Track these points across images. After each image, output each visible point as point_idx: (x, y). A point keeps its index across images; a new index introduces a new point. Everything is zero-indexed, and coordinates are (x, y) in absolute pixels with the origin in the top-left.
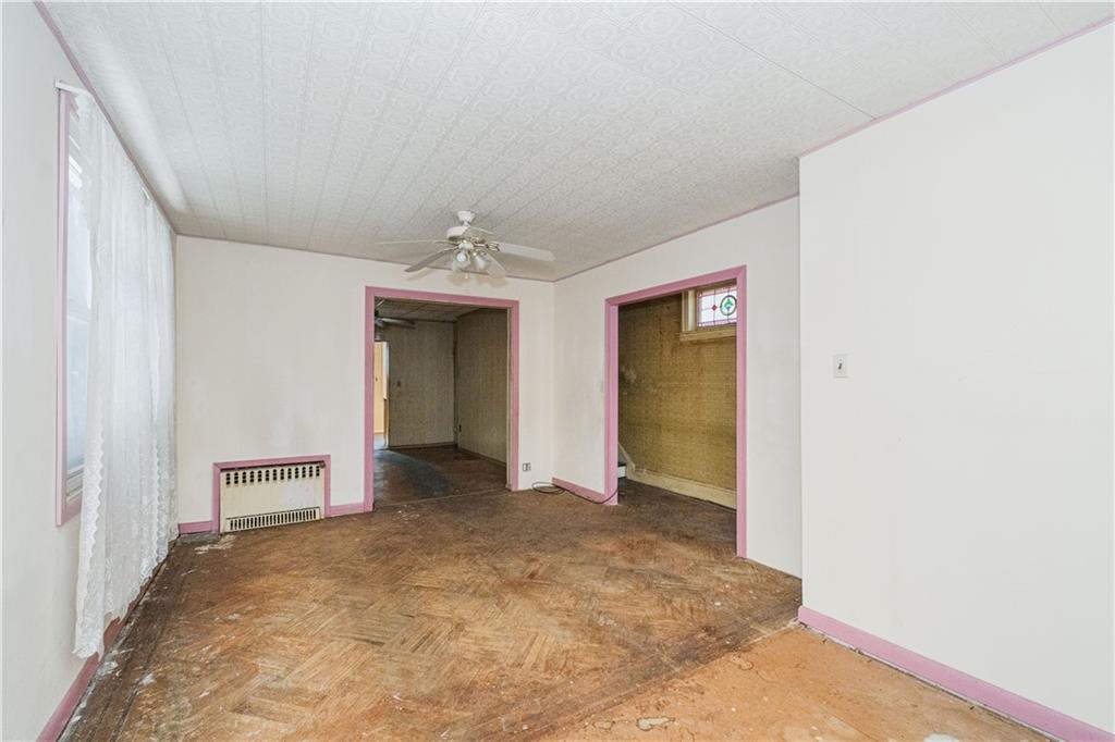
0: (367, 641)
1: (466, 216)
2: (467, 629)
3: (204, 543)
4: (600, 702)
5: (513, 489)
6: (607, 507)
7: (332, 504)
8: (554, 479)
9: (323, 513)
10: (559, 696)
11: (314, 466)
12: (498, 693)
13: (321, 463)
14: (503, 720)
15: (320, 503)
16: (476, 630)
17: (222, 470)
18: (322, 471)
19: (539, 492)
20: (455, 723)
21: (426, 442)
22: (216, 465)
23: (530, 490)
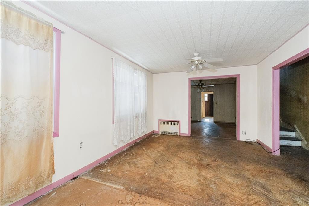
0: (155, 161)
1: (196, 54)
2: (175, 169)
3: (155, 135)
4: (180, 203)
5: (238, 140)
6: (273, 155)
7: (181, 132)
8: (257, 139)
9: (178, 134)
10: (173, 194)
11: (177, 123)
12: (162, 185)
13: (178, 122)
14: (156, 190)
15: (178, 131)
16: (176, 170)
17: (160, 121)
18: (178, 124)
19: (247, 143)
20: (148, 184)
21: (226, 121)
22: (159, 120)
23: (243, 141)
